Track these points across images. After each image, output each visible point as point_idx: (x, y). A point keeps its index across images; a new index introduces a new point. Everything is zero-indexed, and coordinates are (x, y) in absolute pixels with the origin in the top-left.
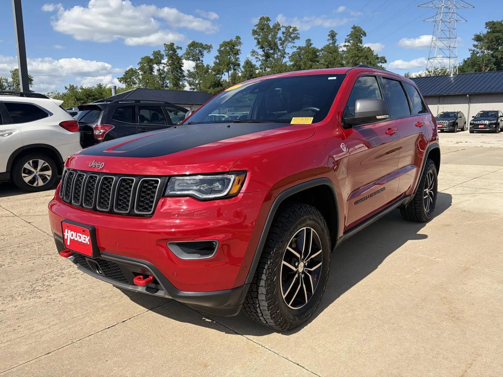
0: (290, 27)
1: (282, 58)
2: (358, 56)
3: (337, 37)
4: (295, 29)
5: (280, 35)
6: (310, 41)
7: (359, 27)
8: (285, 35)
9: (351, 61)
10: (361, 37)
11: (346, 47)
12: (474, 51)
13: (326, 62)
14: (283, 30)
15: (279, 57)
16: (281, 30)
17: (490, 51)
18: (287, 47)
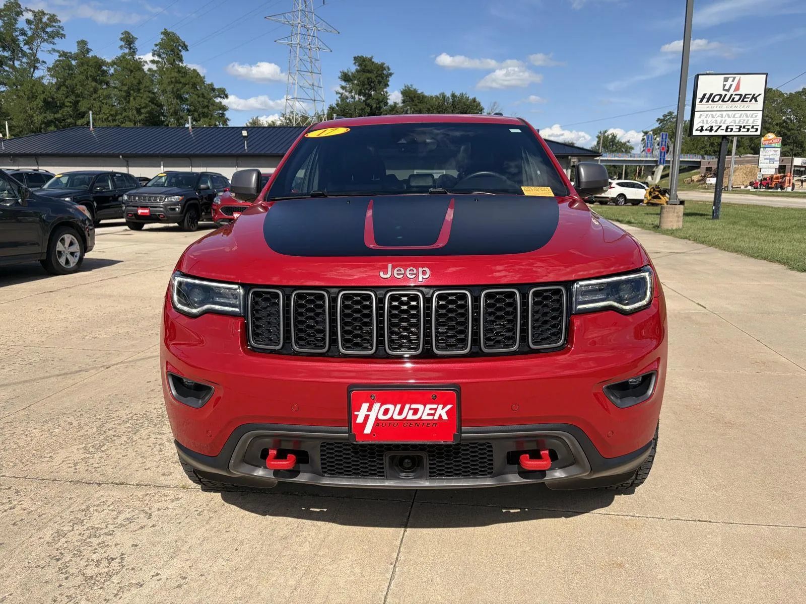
0: (44, 14)
1: (32, 70)
2: (180, 83)
3: (137, 44)
4: (53, 19)
5: (21, 23)
6: (86, 44)
7: (174, 34)
8: (33, 27)
9: (169, 89)
10: (180, 51)
11: (155, 65)
12: (342, 94)
13: (123, 84)
14: (29, 16)
15: (25, 66)
16: (23, 15)
17: (362, 97)
18: (39, 49)
